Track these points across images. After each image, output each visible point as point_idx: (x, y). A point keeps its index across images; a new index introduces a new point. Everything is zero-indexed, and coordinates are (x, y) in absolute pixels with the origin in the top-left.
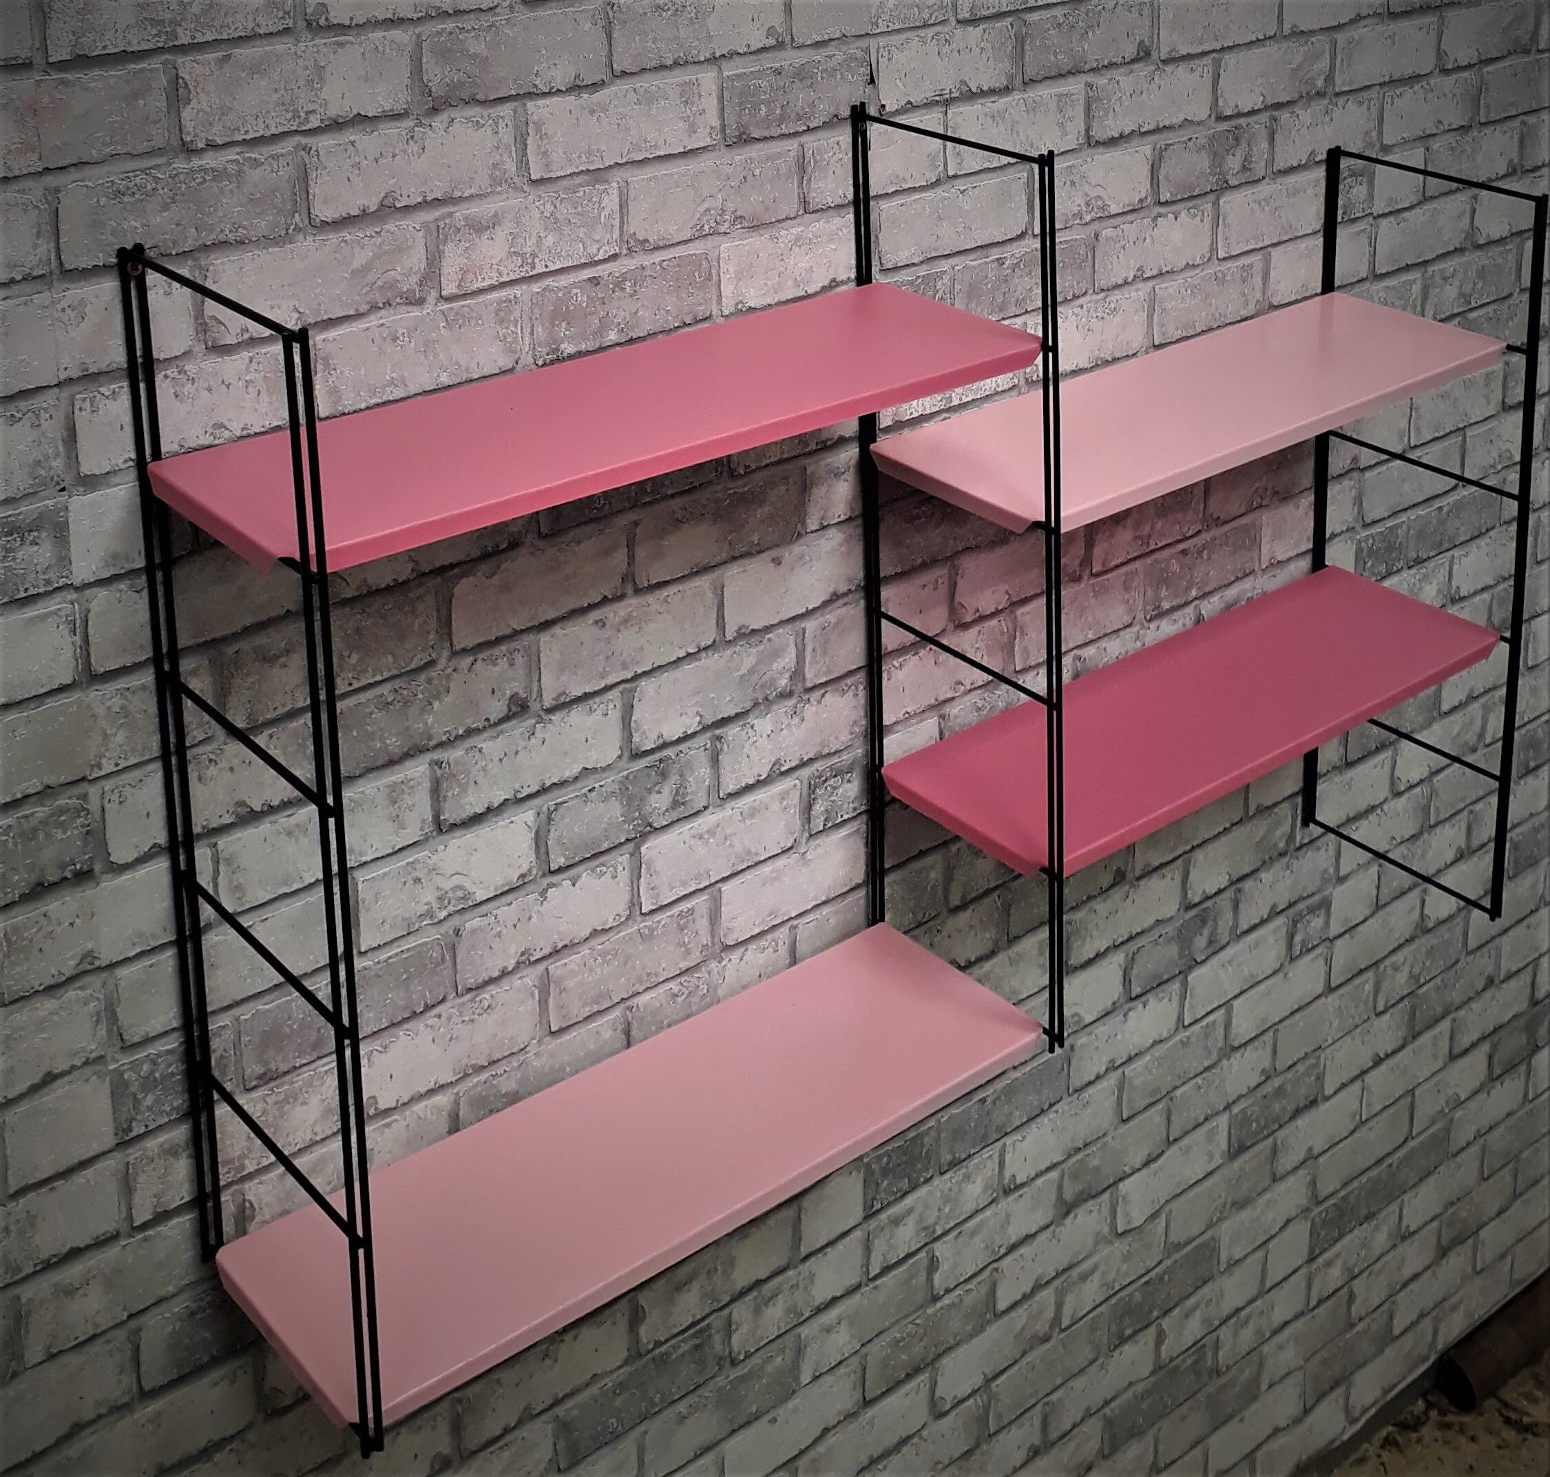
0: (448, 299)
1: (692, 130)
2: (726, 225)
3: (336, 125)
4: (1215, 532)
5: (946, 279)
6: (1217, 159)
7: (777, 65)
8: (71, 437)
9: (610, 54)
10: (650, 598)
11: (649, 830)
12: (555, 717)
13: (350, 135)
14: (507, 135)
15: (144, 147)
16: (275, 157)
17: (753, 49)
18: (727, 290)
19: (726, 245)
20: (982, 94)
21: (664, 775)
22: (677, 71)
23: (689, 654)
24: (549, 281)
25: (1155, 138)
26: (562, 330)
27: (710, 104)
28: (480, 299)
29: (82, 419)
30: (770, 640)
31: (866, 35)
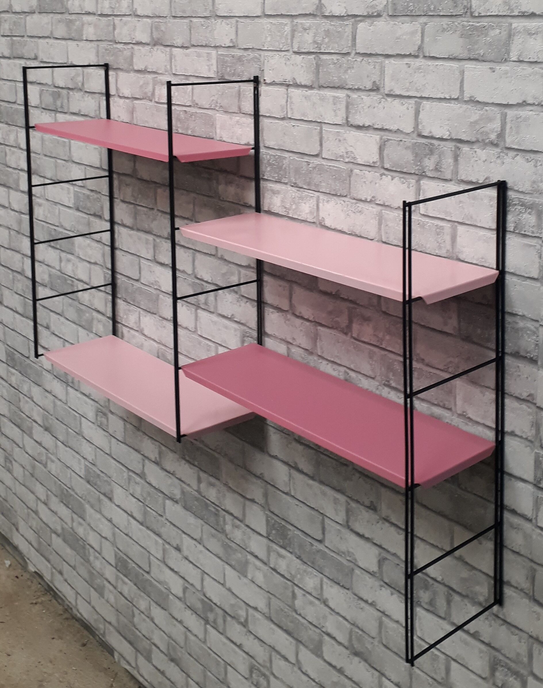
0: (156, 102)
2: (218, 108)
3: (138, 43)
7: (233, 54)
13: (140, 47)
14: (168, 57)
15: (109, 39)
16: (128, 49)
17: (226, 46)
18: (218, 131)
19: (218, 115)
20: (301, 86)
22: (206, 48)
25: (382, 133)
27: (214, 62)
31: (260, 49)
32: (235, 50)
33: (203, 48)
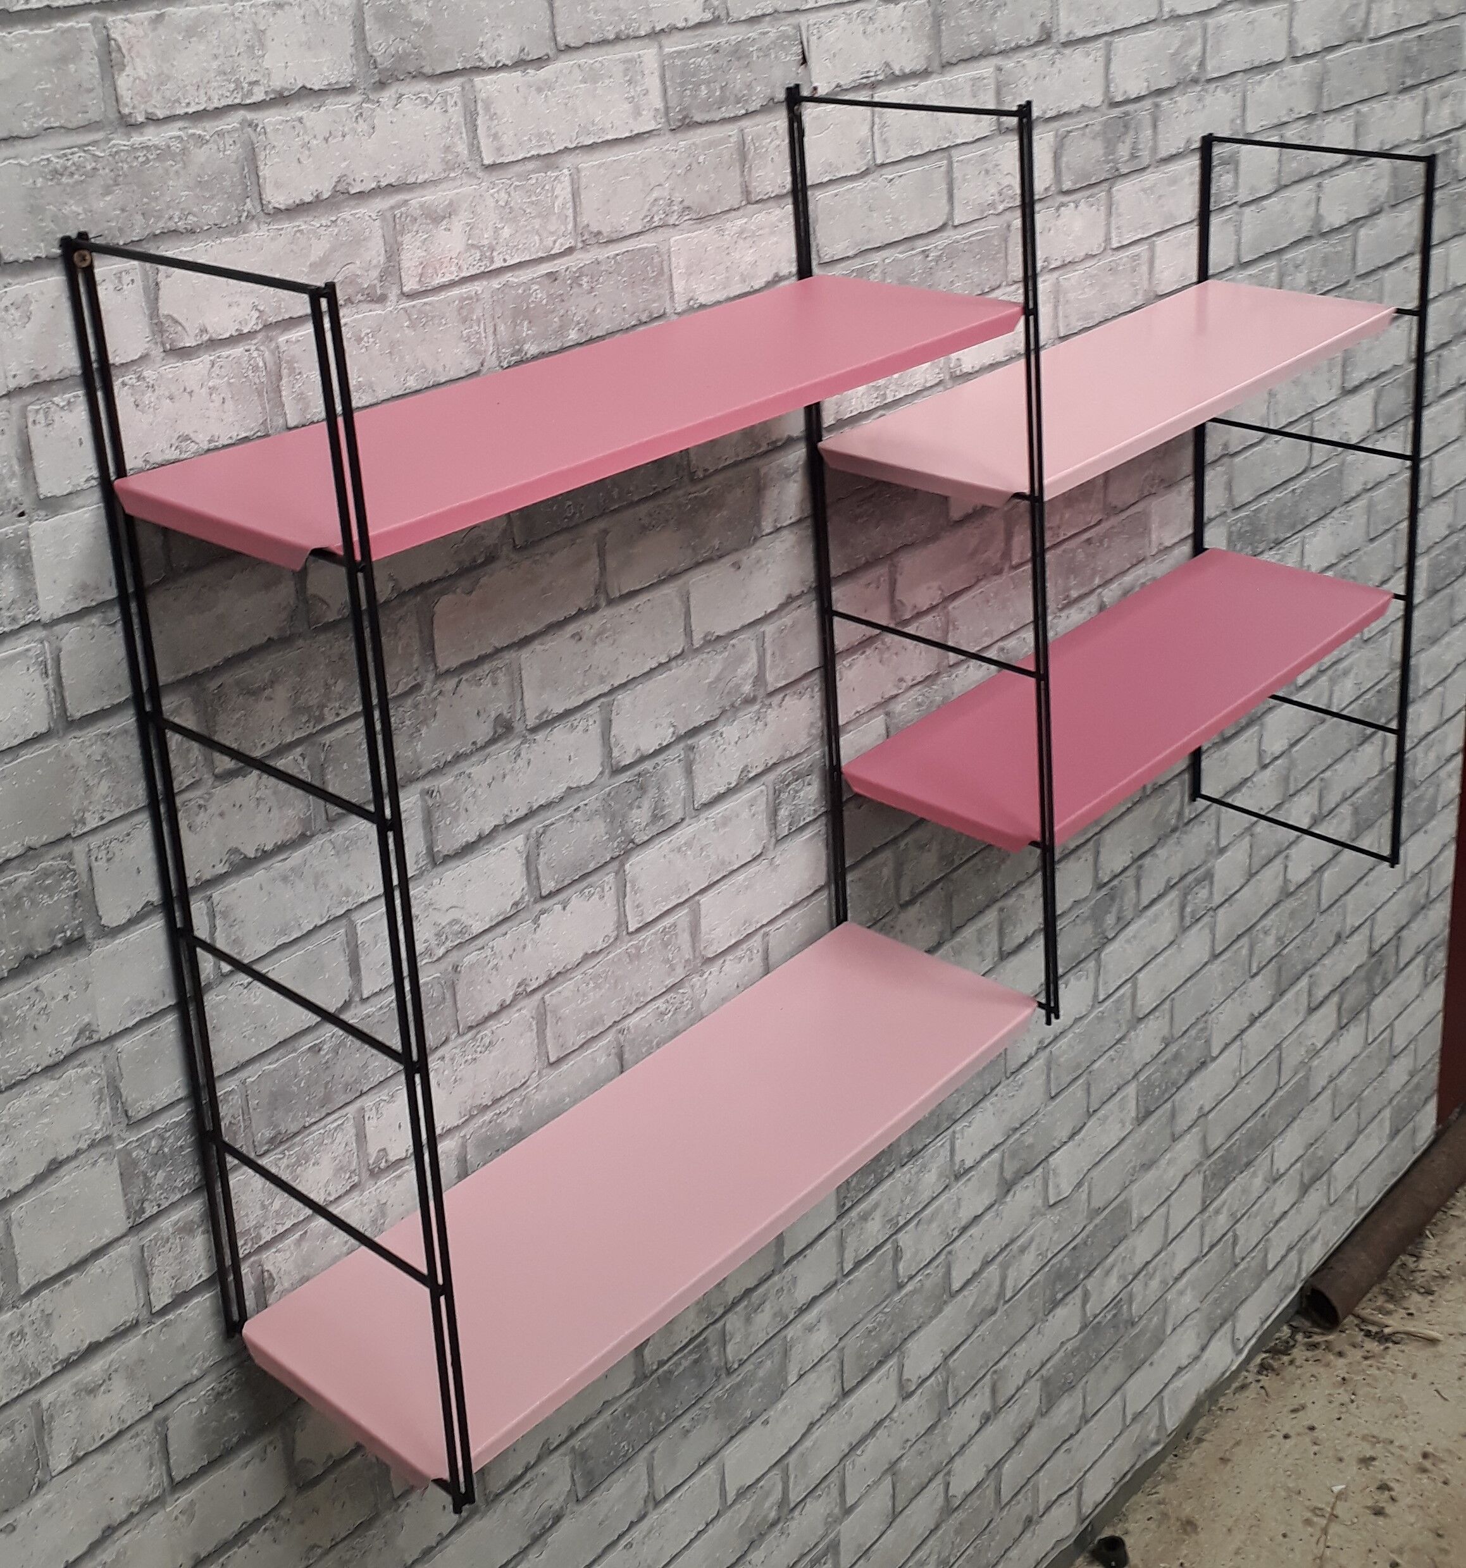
0: (411, 296)
1: (637, 113)
2: (675, 216)
3: (281, 99)
4: (1114, 521)
5: (878, 270)
6: (1110, 147)
7: (715, 42)
8: (26, 454)
9: (553, 26)
10: (623, 608)
11: (632, 846)
12: (539, 736)
13: (297, 111)
14: (456, 114)
16: (220, 134)
17: (691, 23)
18: (679, 286)
19: (676, 238)
20: (903, 76)
21: (643, 789)
22: (619, 47)
23: (660, 665)
24: (508, 277)
25: (1058, 124)
26: (525, 330)
27: (653, 83)
28: (443, 295)
29: (36, 434)
30: (733, 646)
31: (797, 10)
32: (720, 30)
33: (611, 48)
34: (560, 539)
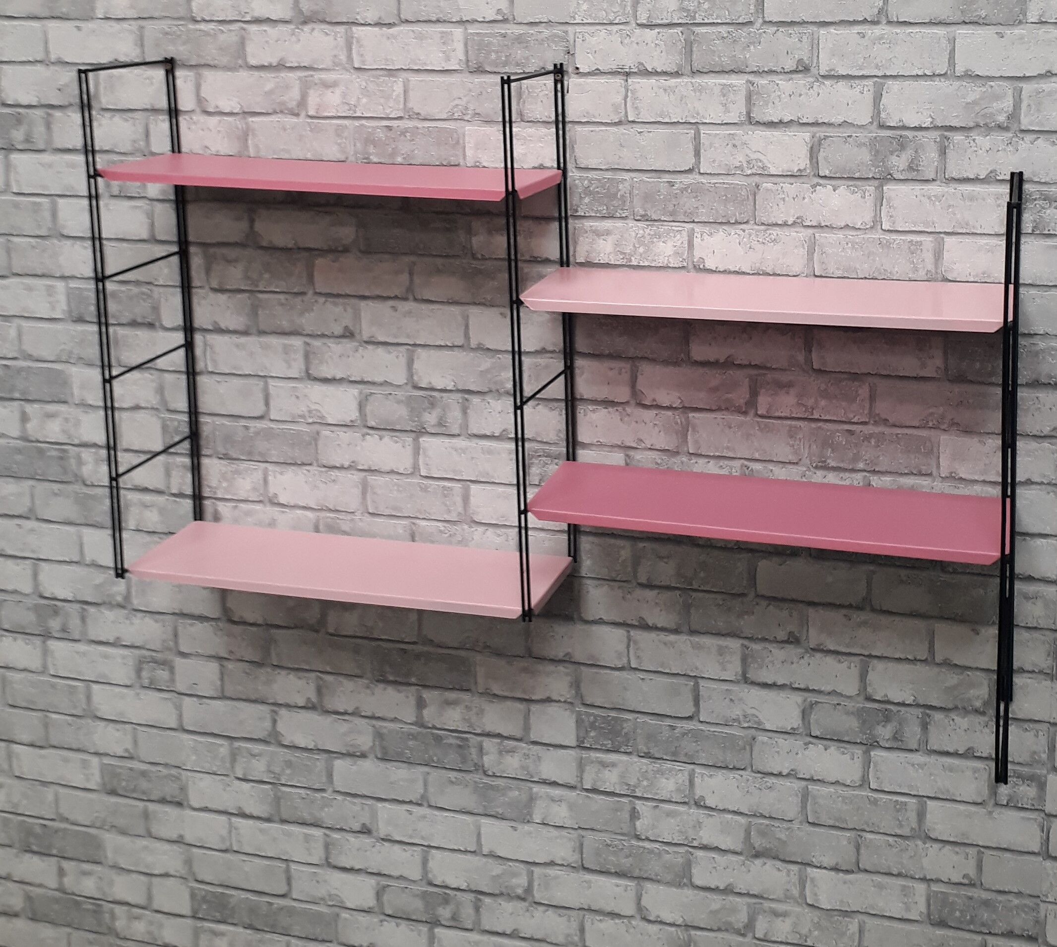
0: (312, 117)
2: (469, 116)
3: (257, 21)
4: (877, 429)
5: (627, 184)
6: (880, 156)
7: (503, 32)
8: (147, 134)
9: (399, 10)
10: (424, 306)
11: (424, 432)
12: (370, 347)
13: (265, 27)
14: (341, 41)
15: (176, 15)
16: (230, 31)
17: (487, 20)
18: (469, 153)
19: (468, 128)
20: (656, 73)
21: (433, 404)
22: (440, 25)
23: (448, 346)
24: (364, 122)
25: (815, 129)
26: (371, 149)
27: (459, 47)
28: (328, 121)
29: (152, 127)
30: (499, 358)
31: (567, 23)
32: (508, 26)
33: (432, 25)
34: (386, 256)
